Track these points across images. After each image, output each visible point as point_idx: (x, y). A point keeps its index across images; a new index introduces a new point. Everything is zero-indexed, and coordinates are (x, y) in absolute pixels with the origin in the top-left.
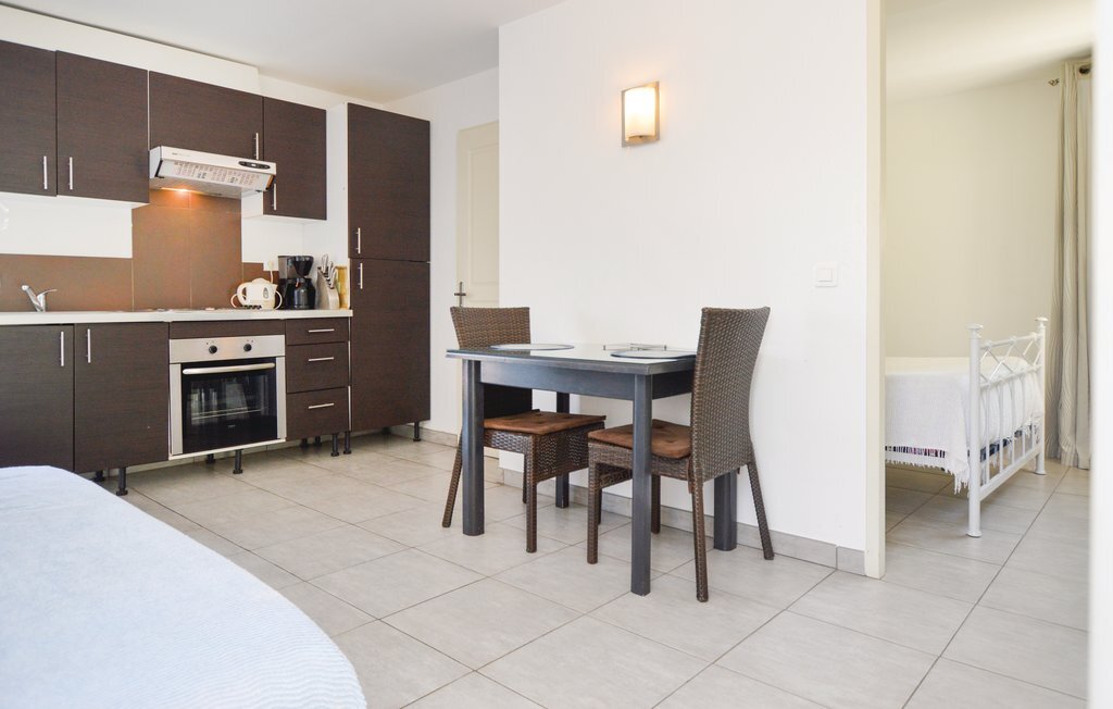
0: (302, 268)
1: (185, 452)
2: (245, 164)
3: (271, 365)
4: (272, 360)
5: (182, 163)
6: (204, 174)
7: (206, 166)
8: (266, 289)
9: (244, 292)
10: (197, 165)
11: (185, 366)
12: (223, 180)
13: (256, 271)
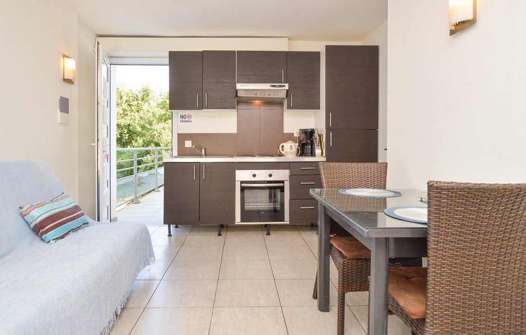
0: (308, 134)
1: (241, 222)
2: (273, 86)
3: (282, 185)
4: (283, 182)
5: (246, 90)
6: (257, 93)
7: (257, 90)
8: (291, 146)
9: (283, 147)
10: (252, 90)
11: (242, 182)
12: (265, 95)
13: (290, 137)
